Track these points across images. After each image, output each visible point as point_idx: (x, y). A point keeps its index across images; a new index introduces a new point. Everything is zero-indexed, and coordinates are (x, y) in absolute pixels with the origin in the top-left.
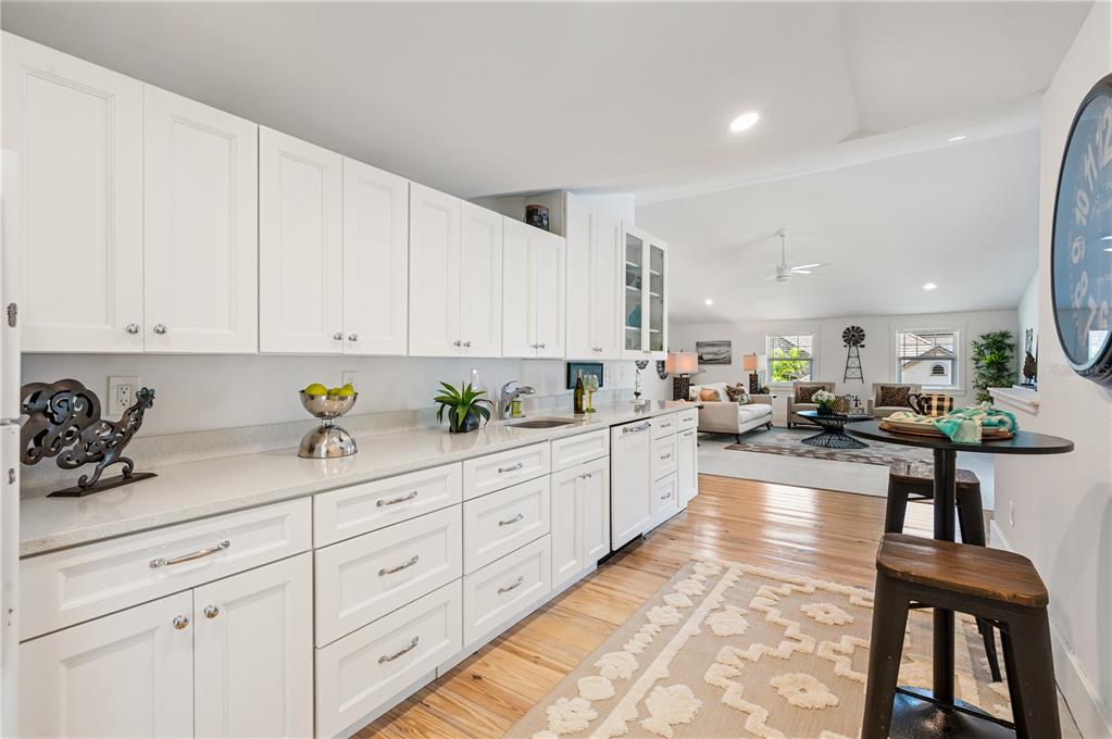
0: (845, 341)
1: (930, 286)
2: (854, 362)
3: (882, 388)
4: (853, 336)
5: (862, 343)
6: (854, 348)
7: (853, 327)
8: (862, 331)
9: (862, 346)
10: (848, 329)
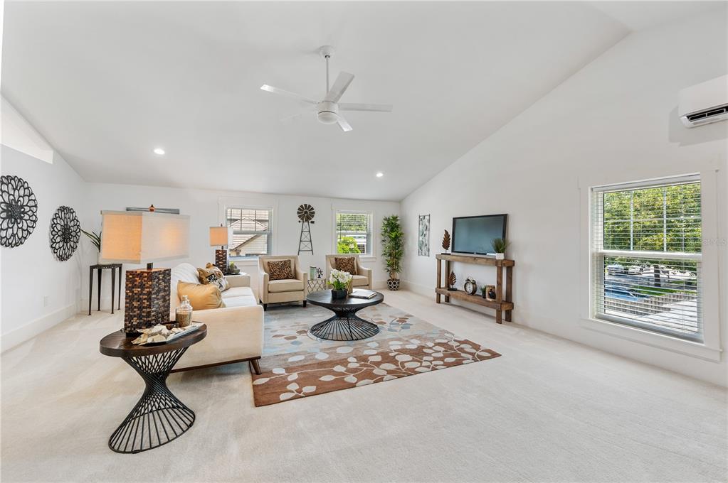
0: (299, 217)
1: (380, 175)
2: (306, 236)
3: (336, 259)
4: (306, 213)
5: (313, 220)
6: (306, 223)
7: (306, 205)
8: (312, 209)
9: (313, 222)
10: (302, 206)
